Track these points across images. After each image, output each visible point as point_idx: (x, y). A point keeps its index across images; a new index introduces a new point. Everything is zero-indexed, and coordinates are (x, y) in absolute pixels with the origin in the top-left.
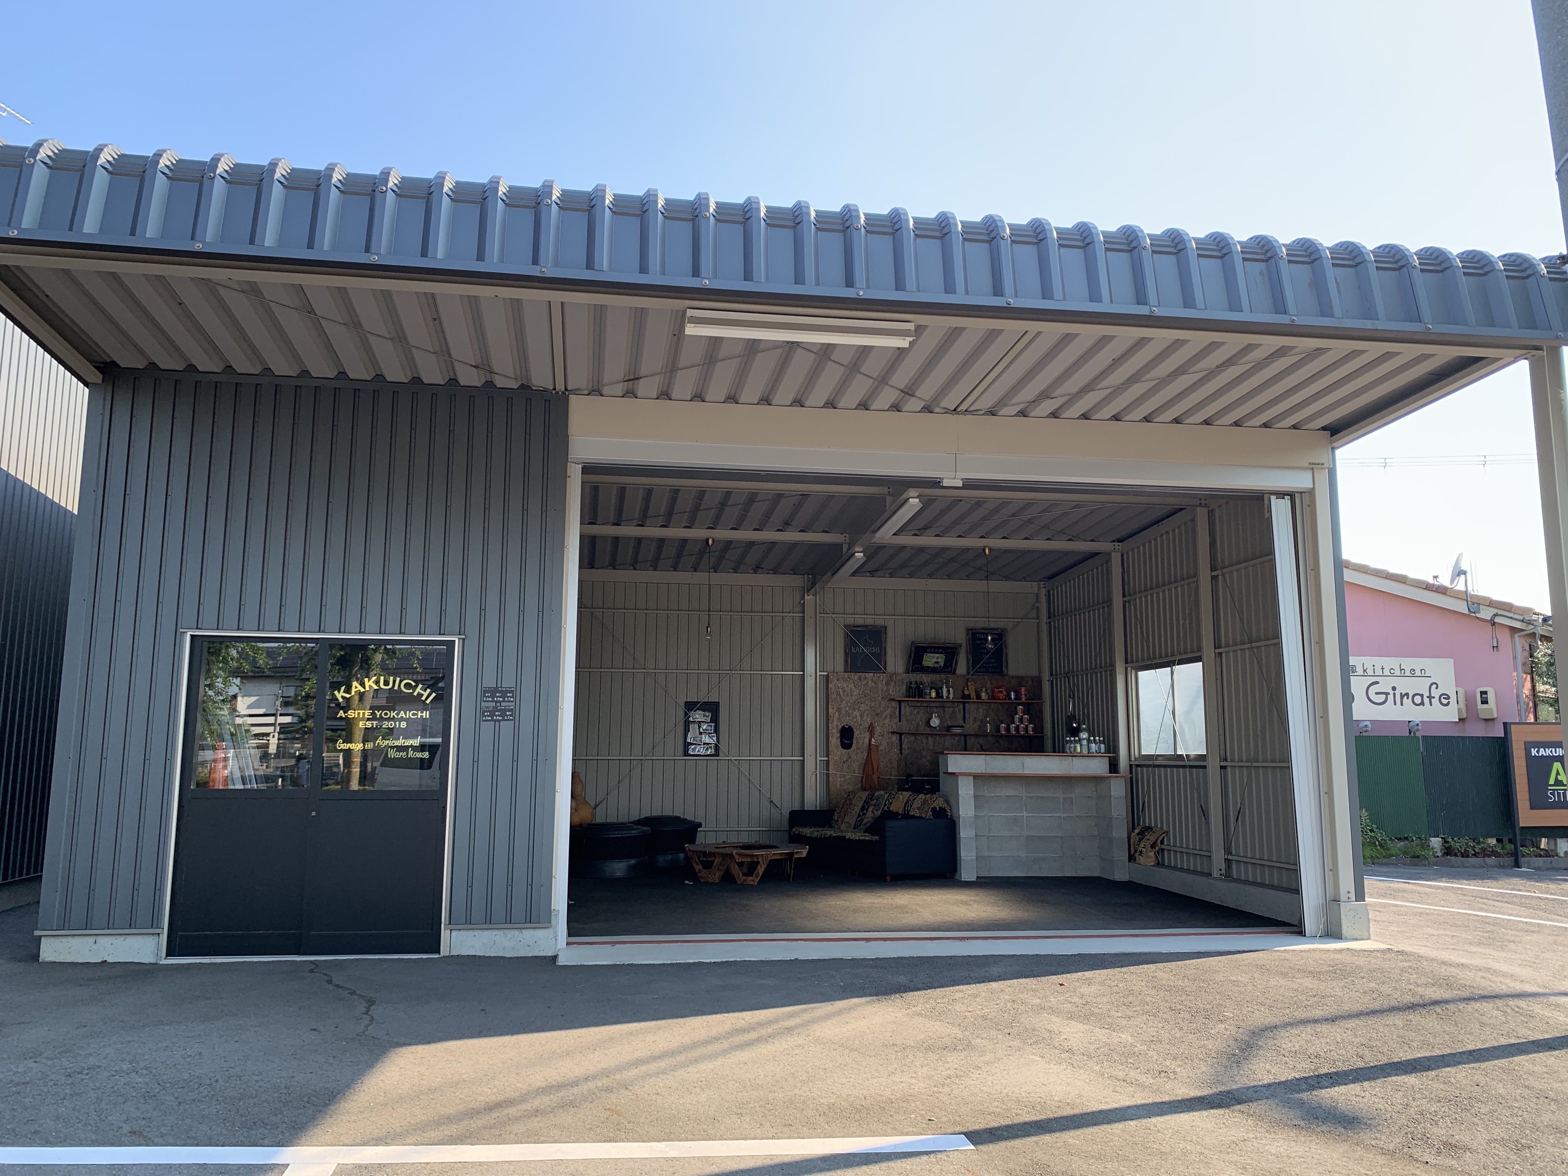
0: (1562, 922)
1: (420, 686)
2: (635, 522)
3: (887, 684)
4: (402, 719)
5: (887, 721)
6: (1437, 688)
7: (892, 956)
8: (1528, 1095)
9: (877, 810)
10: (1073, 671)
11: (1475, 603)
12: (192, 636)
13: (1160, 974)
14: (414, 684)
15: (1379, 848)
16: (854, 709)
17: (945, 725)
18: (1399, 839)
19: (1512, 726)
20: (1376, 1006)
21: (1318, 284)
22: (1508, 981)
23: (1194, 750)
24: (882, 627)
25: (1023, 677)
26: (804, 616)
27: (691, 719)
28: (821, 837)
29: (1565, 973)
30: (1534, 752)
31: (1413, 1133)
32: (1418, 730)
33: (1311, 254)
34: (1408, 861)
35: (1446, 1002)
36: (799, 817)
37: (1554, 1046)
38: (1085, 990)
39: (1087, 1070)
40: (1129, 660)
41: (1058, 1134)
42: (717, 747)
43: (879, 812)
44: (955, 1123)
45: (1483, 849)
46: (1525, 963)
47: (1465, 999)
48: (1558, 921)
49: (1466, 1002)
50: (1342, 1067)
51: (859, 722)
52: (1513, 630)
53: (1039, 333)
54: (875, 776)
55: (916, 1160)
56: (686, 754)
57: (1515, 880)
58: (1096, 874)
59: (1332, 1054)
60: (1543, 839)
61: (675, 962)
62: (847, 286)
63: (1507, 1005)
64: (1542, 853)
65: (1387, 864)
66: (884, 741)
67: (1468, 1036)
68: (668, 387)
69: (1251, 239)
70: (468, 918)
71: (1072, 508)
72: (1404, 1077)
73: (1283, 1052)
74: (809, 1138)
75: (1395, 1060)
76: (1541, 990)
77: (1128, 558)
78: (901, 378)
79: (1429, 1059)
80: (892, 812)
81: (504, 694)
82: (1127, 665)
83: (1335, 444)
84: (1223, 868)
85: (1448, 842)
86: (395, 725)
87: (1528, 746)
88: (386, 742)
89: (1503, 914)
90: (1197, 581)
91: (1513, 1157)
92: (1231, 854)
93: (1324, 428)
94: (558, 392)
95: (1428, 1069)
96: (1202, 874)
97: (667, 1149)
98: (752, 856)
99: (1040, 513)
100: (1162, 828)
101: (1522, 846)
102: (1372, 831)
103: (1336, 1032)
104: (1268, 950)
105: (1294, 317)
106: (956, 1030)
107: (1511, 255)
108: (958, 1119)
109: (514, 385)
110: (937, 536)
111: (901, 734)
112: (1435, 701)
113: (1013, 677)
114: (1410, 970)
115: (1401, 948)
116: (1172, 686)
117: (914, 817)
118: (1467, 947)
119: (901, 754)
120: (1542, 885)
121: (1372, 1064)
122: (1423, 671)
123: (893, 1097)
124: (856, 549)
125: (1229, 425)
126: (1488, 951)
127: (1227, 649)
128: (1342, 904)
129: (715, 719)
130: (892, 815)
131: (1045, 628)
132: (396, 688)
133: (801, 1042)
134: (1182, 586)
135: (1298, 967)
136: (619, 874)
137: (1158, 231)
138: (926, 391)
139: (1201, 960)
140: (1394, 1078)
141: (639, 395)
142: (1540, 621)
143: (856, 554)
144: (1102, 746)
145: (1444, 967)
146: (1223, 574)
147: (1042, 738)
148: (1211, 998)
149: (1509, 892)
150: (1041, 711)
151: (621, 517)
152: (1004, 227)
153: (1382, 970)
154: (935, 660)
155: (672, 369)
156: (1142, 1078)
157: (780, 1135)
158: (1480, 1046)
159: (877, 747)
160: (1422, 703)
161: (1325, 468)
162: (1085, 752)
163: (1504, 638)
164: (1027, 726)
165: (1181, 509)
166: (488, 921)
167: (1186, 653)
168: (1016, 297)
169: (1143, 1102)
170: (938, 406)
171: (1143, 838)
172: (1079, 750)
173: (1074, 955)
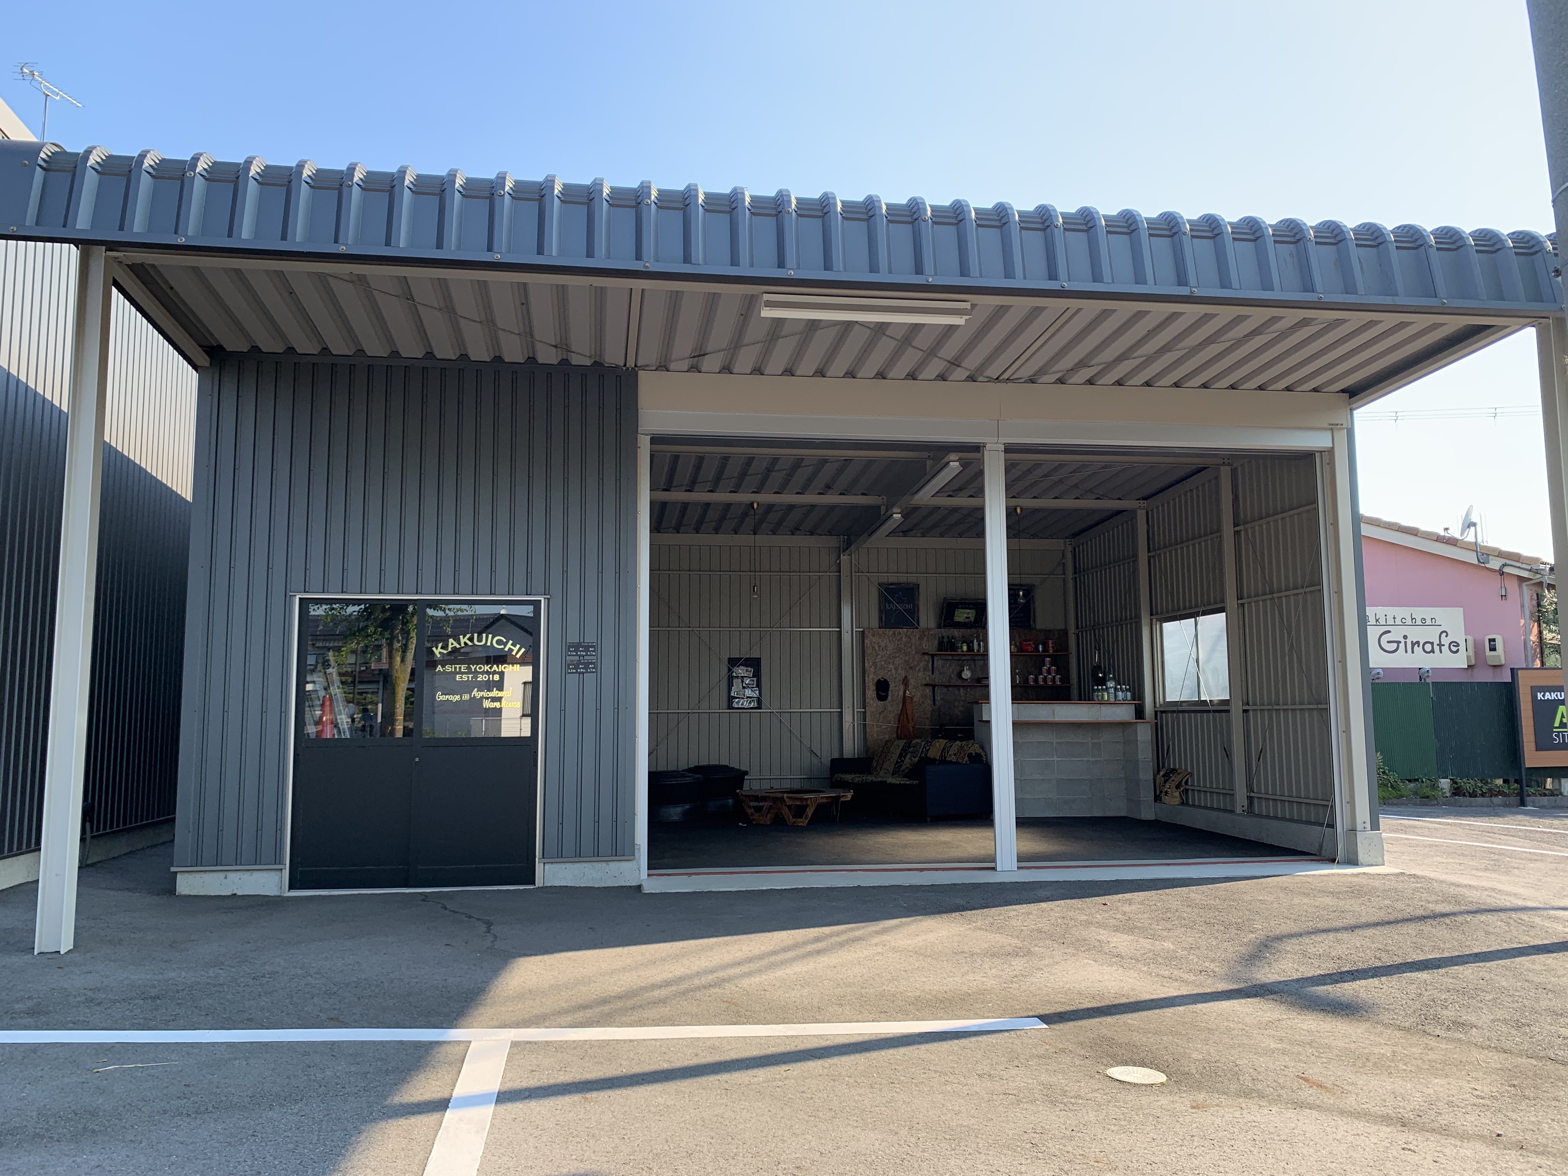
0: (1563, 852)
1: (511, 642)
2: (684, 488)
3: (920, 639)
4: (495, 672)
5: (920, 674)
6: (1447, 636)
7: (946, 883)
8: (1528, 987)
9: (915, 757)
10: (1099, 624)
11: (1484, 554)
12: (300, 599)
13: (1192, 895)
14: (505, 640)
15: (1390, 789)
16: (889, 663)
17: (976, 677)
18: (1410, 781)
19: (1519, 672)
20: (1391, 918)
21: (1343, 264)
22: (1511, 899)
23: (1218, 696)
24: (914, 584)
25: (1050, 631)
26: (840, 576)
27: (734, 674)
28: (862, 782)
29: (1565, 893)
30: (1540, 696)
31: (1426, 1014)
32: (1428, 676)
33: (1336, 235)
34: (1418, 800)
35: (1454, 914)
36: (839, 765)
37: (1552, 949)
38: (1127, 908)
39: (1136, 970)
40: (1154, 613)
41: (1118, 1017)
42: (759, 700)
43: (917, 759)
44: (1027, 1010)
45: (1490, 790)
46: (1528, 885)
47: (1472, 912)
48: (1560, 851)
49: (1473, 915)
50: (1361, 966)
51: (894, 675)
52: (1521, 579)
53: (1080, 310)
54: (910, 725)
55: (1000, 1035)
56: (730, 707)
57: (1520, 817)
58: (1123, 814)
59: (1353, 956)
60: (1549, 779)
61: (749, 889)
62: (917, 273)
63: (1510, 918)
64: (1547, 792)
65: (1397, 805)
66: (917, 692)
67: (1474, 942)
68: (730, 363)
69: (1281, 221)
70: (560, 852)
71: (1102, 468)
72: (1417, 973)
73: (1308, 955)
74: (904, 1021)
75: (1409, 961)
76: (1541, 906)
77: (1153, 514)
78: (949, 350)
79: (1440, 959)
80: (930, 758)
81: (587, 648)
82: (1152, 617)
83: (1354, 406)
84: (1246, 804)
85: (1456, 783)
86: (489, 678)
87: (1534, 690)
88: (481, 694)
89: (1508, 845)
90: (1221, 536)
91: (1514, 1032)
92: (1253, 792)
93: (1343, 391)
94: (628, 368)
95: (1439, 967)
96: (1225, 810)
97: (785, 1030)
98: (801, 799)
99: (1071, 473)
100: (1186, 769)
101: (1527, 786)
102: (1384, 773)
103: (1356, 939)
104: (1290, 875)
105: (1321, 295)
106: (1015, 941)
107: (1520, 232)
108: (1030, 1007)
109: (588, 362)
110: (971, 496)
111: (934, 686)
112: (1445, 649)
113: (1040, 631)
114: (1421, 890)
115: (1413, 872)
116: (1196, 636)
117: (951, 762)
118: (1474, 872)
119: (934, 704)
120: (1547, 821)
121: (1388, 964)
122: (1434, 620)
123: (970, 991)
124: (894, 511)
125: (1254, 389)
126: (1494, 875)
127: (1249, 600)
128: (1358, 833)
129: (757, 674)
130: (933, 761)
131: (1070, 584)
132: (489, 644)
133: (880, 950)
134: (1206, 541)
135: (1318, 888)
136: (676, 818)
137: (1195, 217)
138: (972, 362)
139: (1230, 883)
140: (1409, 974)
141: (703, 369)
142: (1548, 569)
143: (894, 515)
144: (1129, 694)
145: (1453, 888)
146: (1246, 530)
147: (1069, 688)
148: (1241, 913)
149: (1515, 827)
150: (1068, 663)
151: (672, 483)
152: (1057, 216)
153: (1396, 890)
154: (966, 615)
155: (736, 345)
156: (1185, 976)
157: (878, 1019)
158: (1485, 950)
159: (911, 698)
160: (1433, 651)
161: (1343, 429)
162: (1112, 700)
163: (1512, 587)
164: (1054, 677)
165: (1205, 468)
166: (578, 855)
167: (1209, 604)
168: (1069, 280)
169: (1188, 993)
170: (982, 375)
171: (1168, 780)
172: (1106, 698)
173: (1113, 881)
